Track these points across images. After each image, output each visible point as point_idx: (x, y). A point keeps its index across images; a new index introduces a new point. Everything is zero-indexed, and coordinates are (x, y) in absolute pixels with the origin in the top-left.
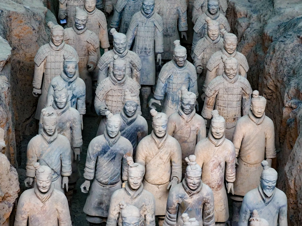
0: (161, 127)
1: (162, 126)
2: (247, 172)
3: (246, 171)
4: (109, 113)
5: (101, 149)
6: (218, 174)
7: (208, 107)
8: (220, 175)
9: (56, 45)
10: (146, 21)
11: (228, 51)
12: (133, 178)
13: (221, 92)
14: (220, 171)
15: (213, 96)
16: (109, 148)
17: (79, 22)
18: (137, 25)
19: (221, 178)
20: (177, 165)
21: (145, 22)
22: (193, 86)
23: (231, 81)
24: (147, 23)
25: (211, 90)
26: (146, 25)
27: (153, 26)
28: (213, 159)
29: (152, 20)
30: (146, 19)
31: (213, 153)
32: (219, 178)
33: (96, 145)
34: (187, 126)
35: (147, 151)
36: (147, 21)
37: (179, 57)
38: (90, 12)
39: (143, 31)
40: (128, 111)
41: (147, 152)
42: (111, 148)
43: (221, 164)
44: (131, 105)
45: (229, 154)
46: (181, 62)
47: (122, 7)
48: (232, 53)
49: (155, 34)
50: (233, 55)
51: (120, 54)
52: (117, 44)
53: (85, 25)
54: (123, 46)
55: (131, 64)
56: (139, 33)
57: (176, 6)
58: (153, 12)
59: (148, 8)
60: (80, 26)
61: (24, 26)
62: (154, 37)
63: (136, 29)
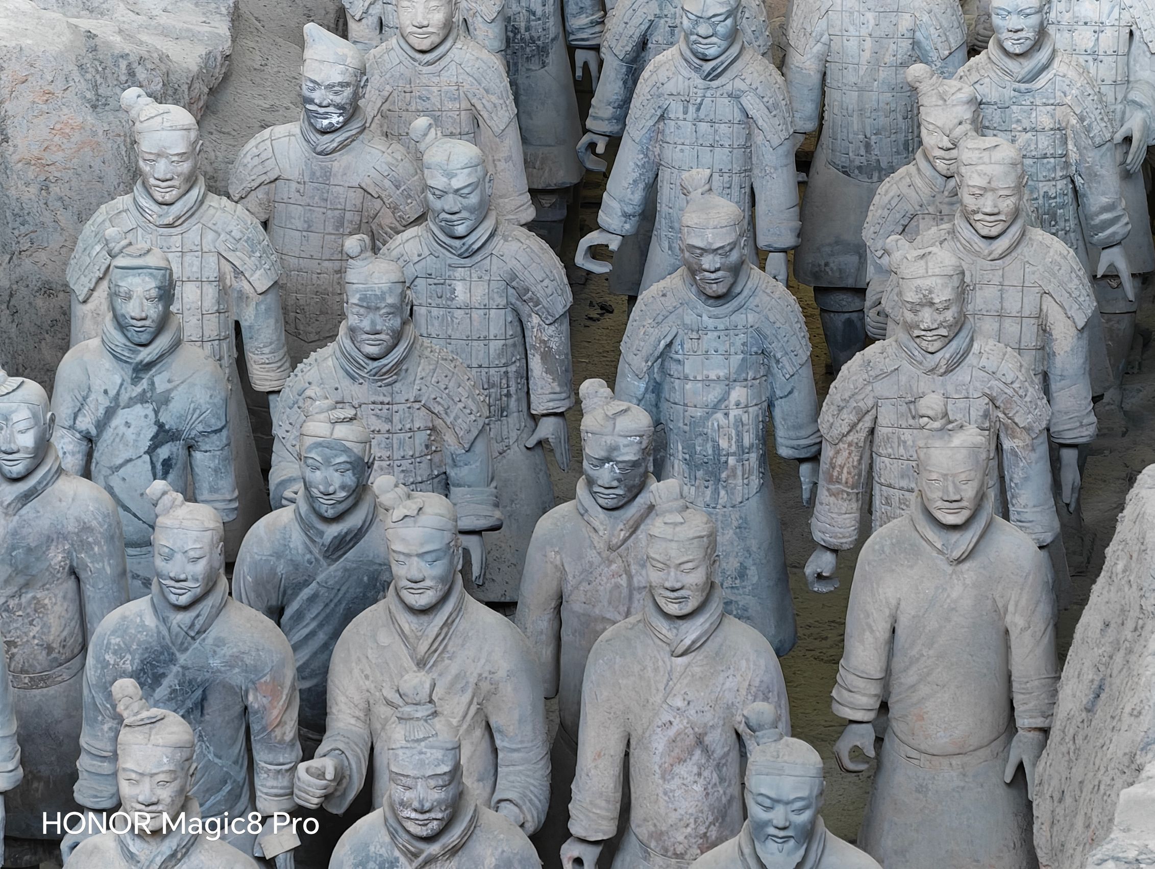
0: (416, 559)
1: (420, 555)
2: (921, 796)
3: (918, 791)
4: (164, 493)
5: (137, 661)
6: (698, 788)
7: (832, 494)
8: (708, 794)
9: (159, 197)
10: (700, 93)
11: (979, 226)
12: (133, 776)
13: (887, 416)
14: (706, 773)
15: (850, 438)
16: (172, 660)
17: (317, 96)
19: (712, 808)
20: (514, 746)
21: (699, 100)
22: (790, 393)
23: (932, 361)
24: (707, 101)
25: (840, 409)
26: (702, 114)
28: (666, 717)
30: (699, 82)
31: (661, 687)
32: (706, 809)
33: (115, 640)
34: (614, 567)
35: (367, 677)
36: (708, 94)
37: (698, 251)
38: (423, 52)
39: (687, 142)
40: (315, 490)
41: (367, 683)
42: (182, 658)
43: (708, 740)
44: (327, 462)
45: (743, 692)
46: (713, 276)
47: (635, 32)
48: (994, 232)
49: (751, 158)
50: (1002, 245)
51: (457, 243)
52: (434, 194)
53: (351, 111)
54: (466, 202)
55: (511, 291)
56: (672, 155)
57: (905, 22)
58: (734, 50)
59: (703, 29)
60: (325, 116)
61: (64, 118)
62: (747, 171)
63: (657, 134)
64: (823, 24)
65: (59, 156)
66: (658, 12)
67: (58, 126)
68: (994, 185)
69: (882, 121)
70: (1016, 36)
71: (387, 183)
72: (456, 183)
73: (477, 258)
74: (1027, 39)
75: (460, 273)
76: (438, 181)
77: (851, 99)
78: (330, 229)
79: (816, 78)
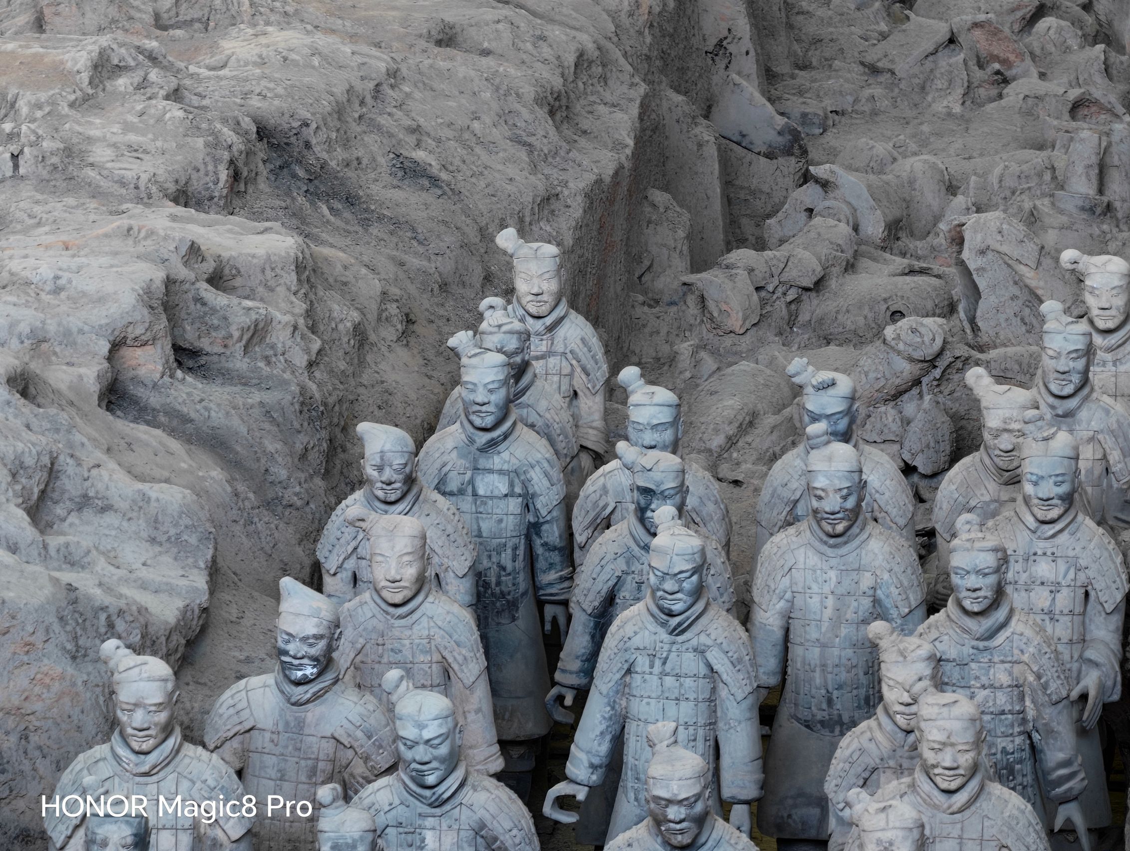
9: (136, 746)
10: (666, 647)
18: (626, 667)
21: (664, 655)
24: (673, 655)
26: (668, 667)
27: (703, 670)
29: (694, 642)
30: (664, 635)
36: (674, 648)
38: (396, 606)
39: (653, 695)
47: (602, 586)
48: (953, 786)
49: (715, 711)
50: (961, 798)
51: (427, 793)
52: (405, 744)
53: (325, 663)
54: (437, 752)
55: (479, 840)
56: (638, 708)
57: (867, 581)
58: (699, 606)
59: (669, 585)
60: (299, 667)
61: (44, 669)
62: (712, 724)
63: (623, 688)
64: (786, 581)
65: (38, 706)
66: (625, 568)
67: (39, 676)
68: (953, 740)
69: (844, 676)
70: (975, 595)
71: (359, 734)
72: (427, 734)
73: (447, 807)
74: (986, 597)
75: (429, 822)
76: (408, 732)
77: (814, 654)
78: (303, 778)
79: (779, 634)
